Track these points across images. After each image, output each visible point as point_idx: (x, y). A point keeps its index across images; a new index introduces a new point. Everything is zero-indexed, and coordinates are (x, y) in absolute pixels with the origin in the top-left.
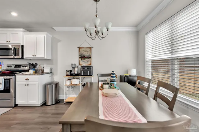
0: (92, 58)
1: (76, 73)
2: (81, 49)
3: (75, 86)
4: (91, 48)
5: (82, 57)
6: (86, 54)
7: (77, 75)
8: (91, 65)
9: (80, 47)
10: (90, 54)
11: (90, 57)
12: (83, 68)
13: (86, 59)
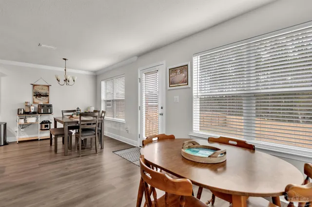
0: (50, 96)
1: (32, 111)
2: (35, 87)
3: (31, 124)
4: (48, 86)
5: (38, 95)
6: (43, 92)
7: (34, 113)
8: (48, 103)
9: (35, 84)
10: (47, 92)
11: (48, 96)
12: (42, 106)
13: (42, 97)
